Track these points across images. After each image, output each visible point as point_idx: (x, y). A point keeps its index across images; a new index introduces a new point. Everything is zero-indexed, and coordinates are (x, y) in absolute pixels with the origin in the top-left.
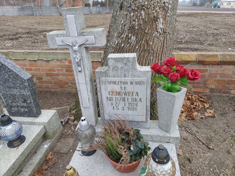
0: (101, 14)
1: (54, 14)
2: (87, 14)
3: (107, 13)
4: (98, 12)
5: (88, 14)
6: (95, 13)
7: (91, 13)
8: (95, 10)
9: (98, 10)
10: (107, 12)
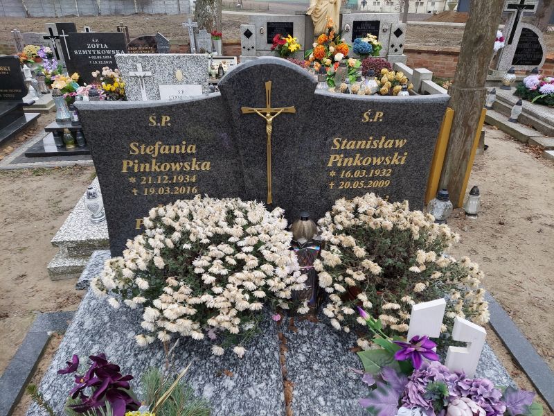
0: (123, 15)
1: (11, 15)
2: (90, 16)
3: (137, 13)
4: (114, 11)
5: (93, 16)
6: (107, 12)
7: (100, 14)
8: (107, 7)
9: (113, 7)
10: (133, 12)
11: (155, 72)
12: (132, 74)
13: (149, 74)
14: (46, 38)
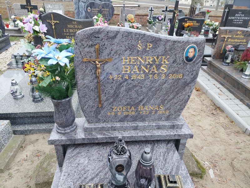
14: (163, 11)
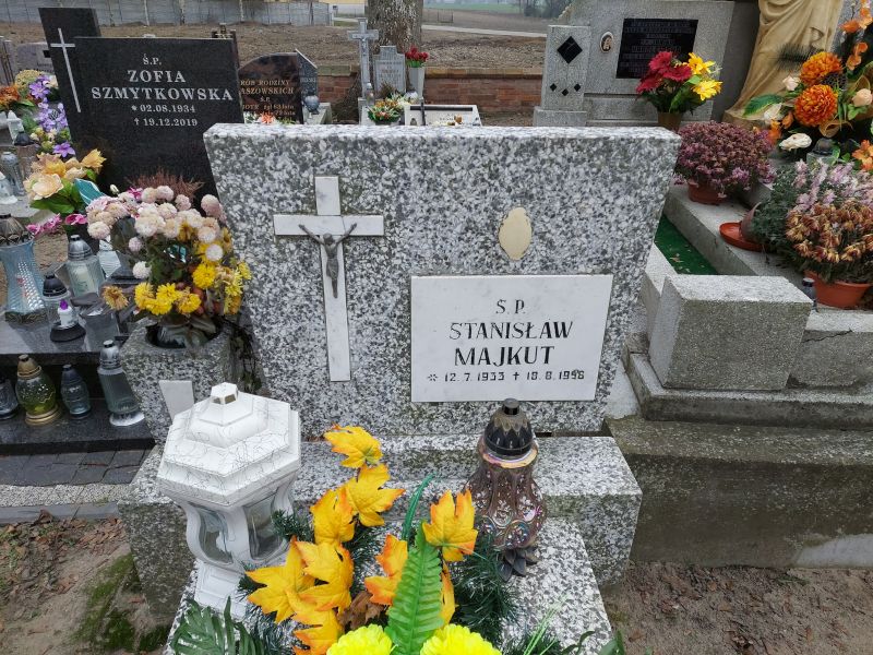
2: (166, 25)
4: (205, 18)
5: (172, 25)
6: (194, 20)
7: (183, 22)
8: (195, 11)
9: (205, 12)
11: (401, 216)
12: (286, 224)
13: (372, 225)
14: (47, 53)
